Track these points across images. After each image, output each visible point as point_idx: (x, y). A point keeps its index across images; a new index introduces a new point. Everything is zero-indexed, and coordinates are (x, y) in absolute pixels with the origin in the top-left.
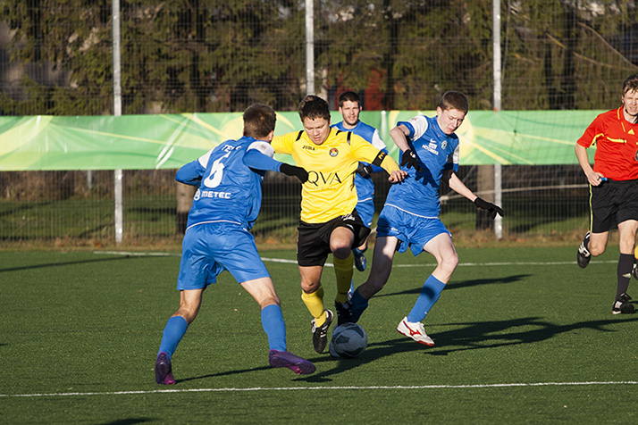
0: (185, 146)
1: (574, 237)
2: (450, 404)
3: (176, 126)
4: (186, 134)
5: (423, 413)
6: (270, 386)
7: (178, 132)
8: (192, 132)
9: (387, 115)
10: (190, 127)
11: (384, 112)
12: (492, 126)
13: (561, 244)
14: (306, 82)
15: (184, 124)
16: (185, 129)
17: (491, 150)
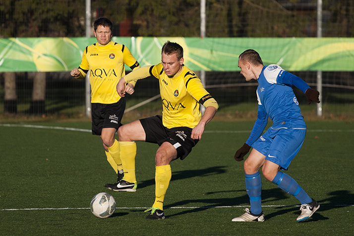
0: (11, 58)
1: (249, 115)
2: (186, 218)
3: (5, 46)
4: (11, 51)
5: (170, 224)
6: (74, 207)
7: (6, 49)
8: (15, 49)
9: (135, 40)
10: (14, 46)
11: (133, 38)
12: (199, 47)
13: (241, 120)
14: (85, 20)
15: (10, 44)
16: (10, 48)
17: (199, 61)
